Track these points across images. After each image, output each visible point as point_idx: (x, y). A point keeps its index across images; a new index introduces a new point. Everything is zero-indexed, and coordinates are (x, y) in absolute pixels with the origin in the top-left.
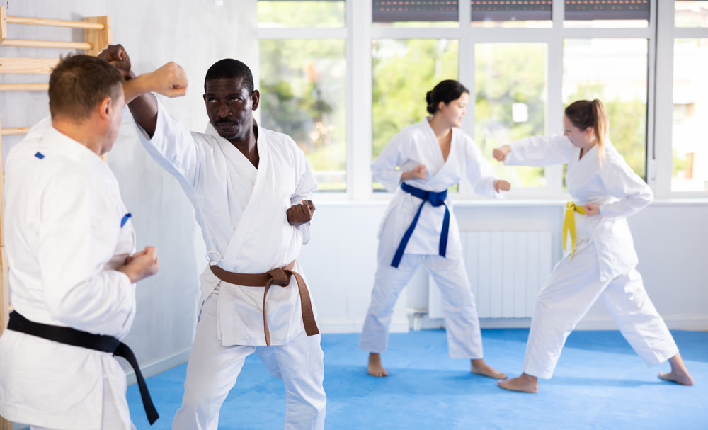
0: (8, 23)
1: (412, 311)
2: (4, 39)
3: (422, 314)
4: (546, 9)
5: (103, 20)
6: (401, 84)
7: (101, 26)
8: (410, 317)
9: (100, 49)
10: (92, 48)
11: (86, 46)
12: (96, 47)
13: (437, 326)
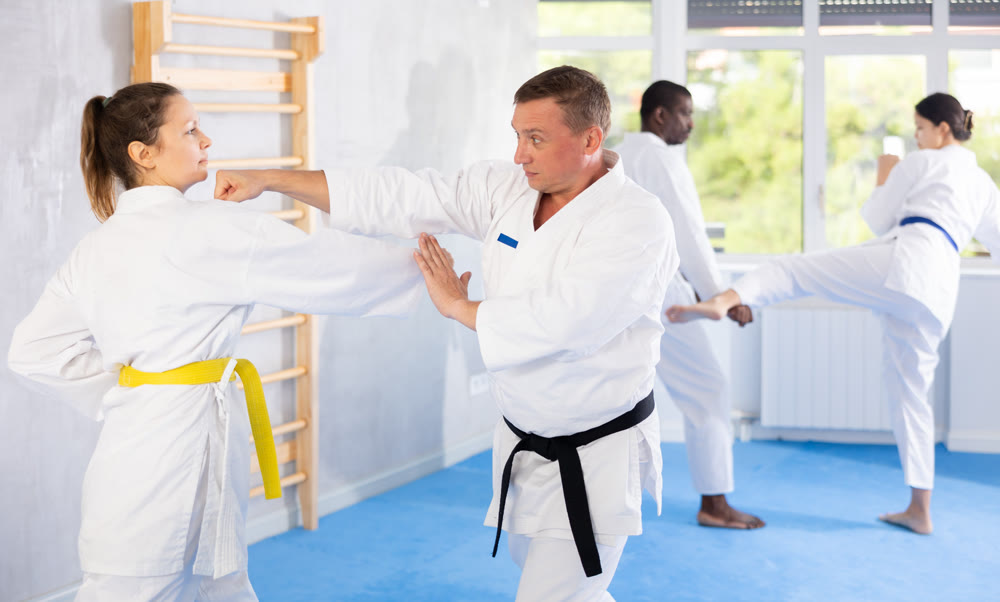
0: (174, 22)
1: (738, 415)
2: (166, 44)
3: (753, 419)
4: (923, 12)
5: (314, 21)
6: (750, 113)
7: (310, 29)
8: (736, 423)
9: (310, 59)
10: (300, 58)
11: (291, 55)
12: (305, 57)
13: (773, 436)
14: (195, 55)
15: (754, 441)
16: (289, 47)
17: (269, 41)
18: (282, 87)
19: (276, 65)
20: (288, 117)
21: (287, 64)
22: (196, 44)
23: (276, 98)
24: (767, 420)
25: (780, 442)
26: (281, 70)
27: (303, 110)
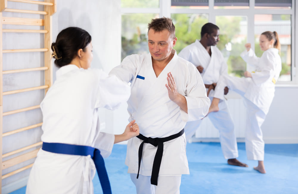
2: (6, 8)
5: (53, 1)
7: (52, 4)
9: (51, 15)
10: (48, 14)
11: (44, 13)
12: (50, 13)
13: (199, 141)
14: (13, 12)
15: (193, 143)
16: (43, 10)
17: (37, 8)
18: (41, 24)
19: (39, 16)
20: (42, 34)
21: (43, 16)
22: (12, 9)
23: (39, 28)
24: (197, 136)
25: (201, 143)
26: (41, 18)
27: (48, 32)
